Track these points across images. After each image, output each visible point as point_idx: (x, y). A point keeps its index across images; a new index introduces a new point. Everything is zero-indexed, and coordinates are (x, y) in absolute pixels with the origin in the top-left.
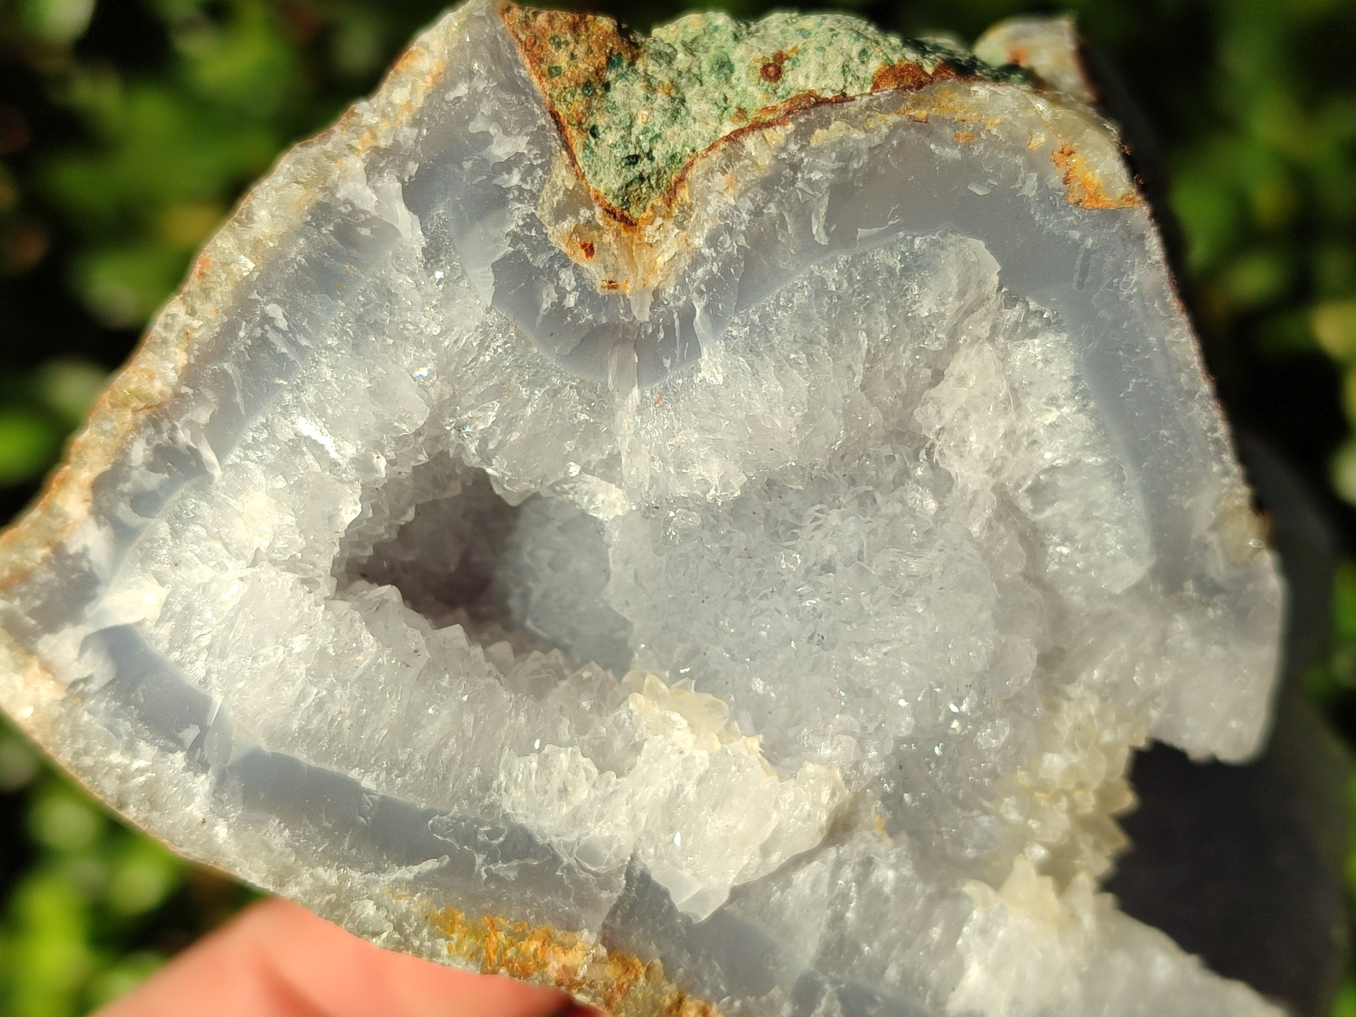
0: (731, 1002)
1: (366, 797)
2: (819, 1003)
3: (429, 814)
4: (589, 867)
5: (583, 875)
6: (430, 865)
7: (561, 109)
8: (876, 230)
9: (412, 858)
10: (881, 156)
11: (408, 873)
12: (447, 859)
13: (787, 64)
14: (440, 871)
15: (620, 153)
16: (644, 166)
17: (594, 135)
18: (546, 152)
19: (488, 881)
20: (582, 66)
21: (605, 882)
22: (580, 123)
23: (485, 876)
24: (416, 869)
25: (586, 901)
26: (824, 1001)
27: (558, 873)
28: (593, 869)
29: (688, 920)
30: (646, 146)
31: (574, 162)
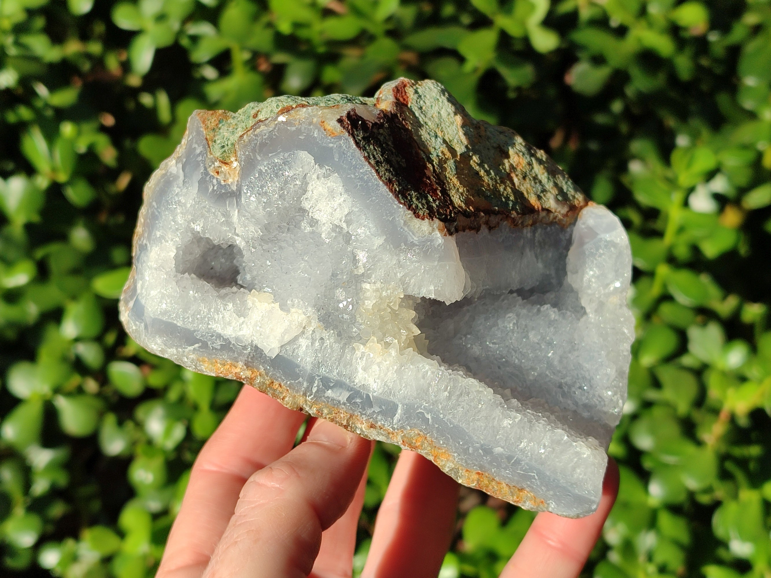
0: (287, 382)
1: (179, 328)
2: (315, 382)
3: (195, 331)
4: (239, 344)
5: (238, 346)
6: (197, 345)
7: (208, 137)
8: (274, 153)
9: (192, 345)
10: (273, 133)
11: (191, 348)
12: (200, 344)
13: (259, 113)
14: (199, 347)
15: (220, 146)
16: (226, 148)
17: (215, 142)
18: (206, 150)
19: (212, 350)
20: (213, 124)
21: (245, 348)
22: (212, 140)
23: (211, 348)
24: (193, 347)
25: (240, 354)
26: (316, 382)
27: (231, 346)
28: (241, 345)
29: (270, 358)
30: (226, 143)
31: (210, 151)
